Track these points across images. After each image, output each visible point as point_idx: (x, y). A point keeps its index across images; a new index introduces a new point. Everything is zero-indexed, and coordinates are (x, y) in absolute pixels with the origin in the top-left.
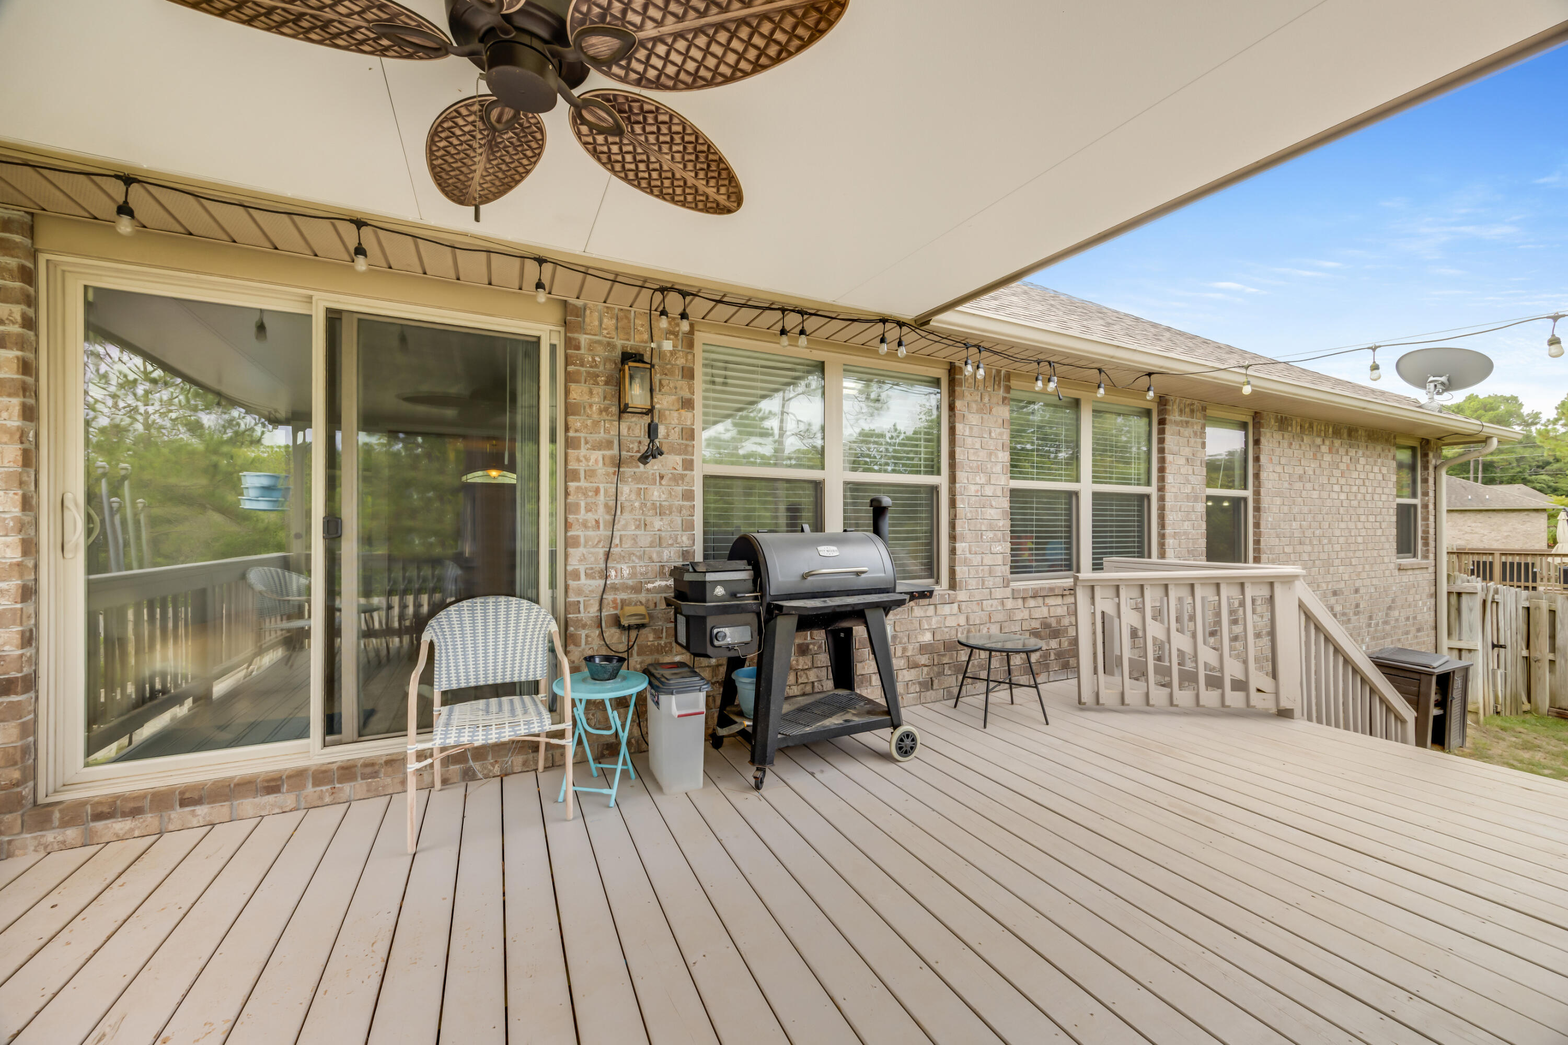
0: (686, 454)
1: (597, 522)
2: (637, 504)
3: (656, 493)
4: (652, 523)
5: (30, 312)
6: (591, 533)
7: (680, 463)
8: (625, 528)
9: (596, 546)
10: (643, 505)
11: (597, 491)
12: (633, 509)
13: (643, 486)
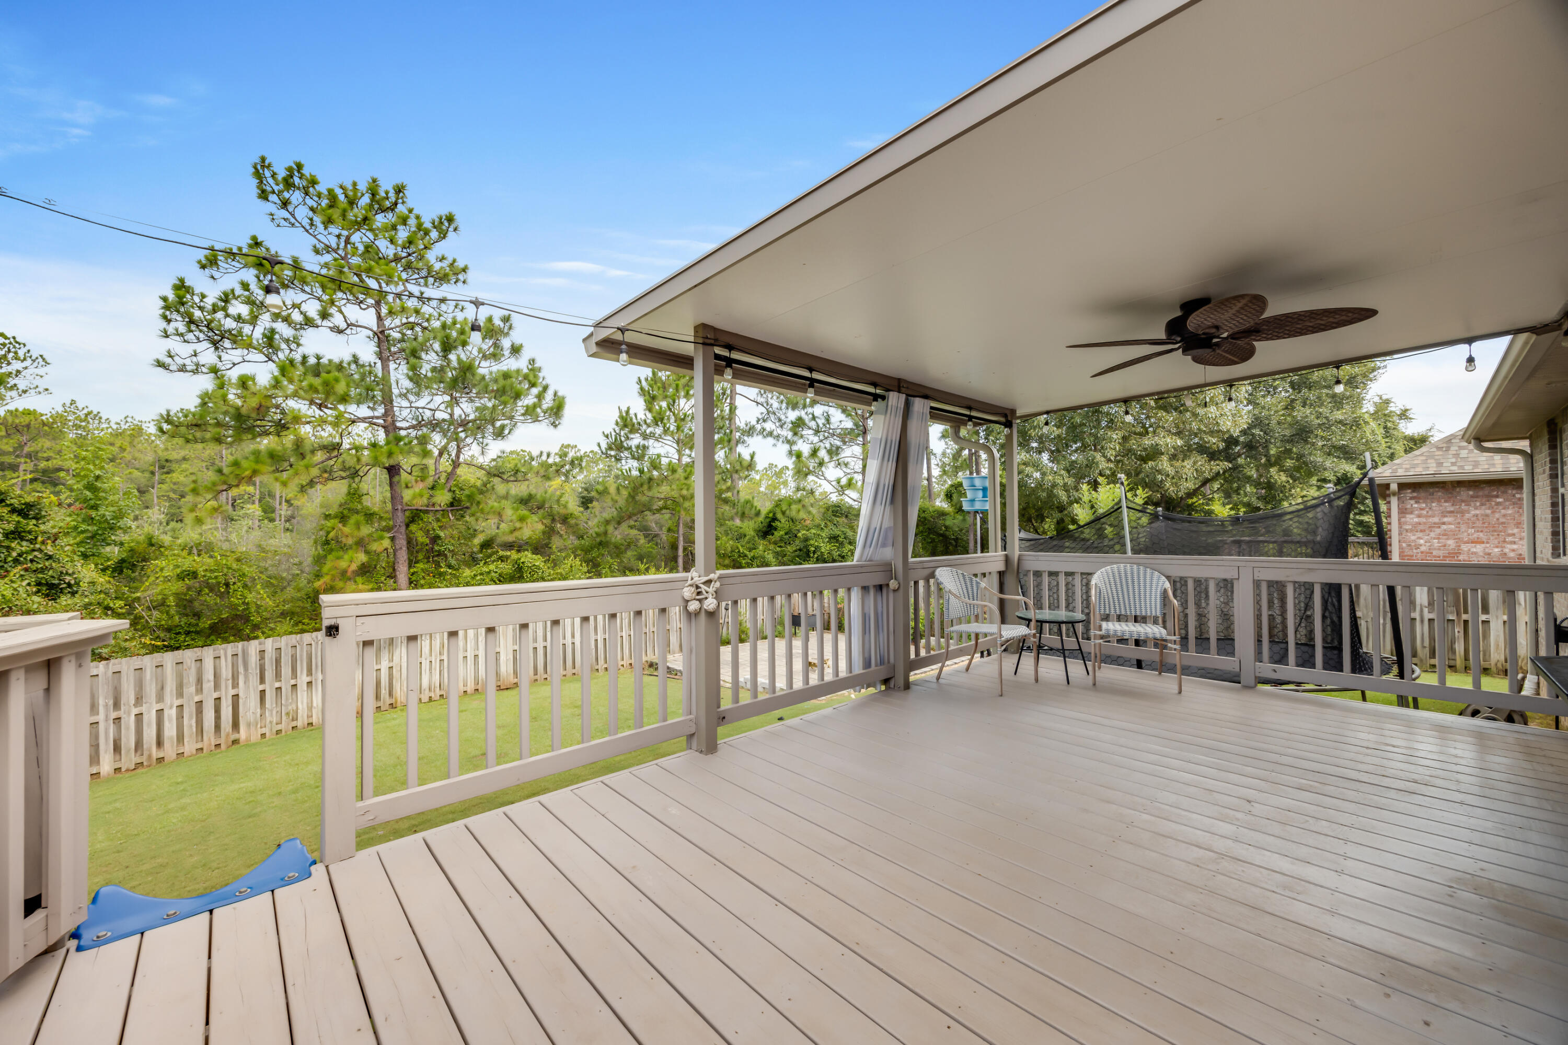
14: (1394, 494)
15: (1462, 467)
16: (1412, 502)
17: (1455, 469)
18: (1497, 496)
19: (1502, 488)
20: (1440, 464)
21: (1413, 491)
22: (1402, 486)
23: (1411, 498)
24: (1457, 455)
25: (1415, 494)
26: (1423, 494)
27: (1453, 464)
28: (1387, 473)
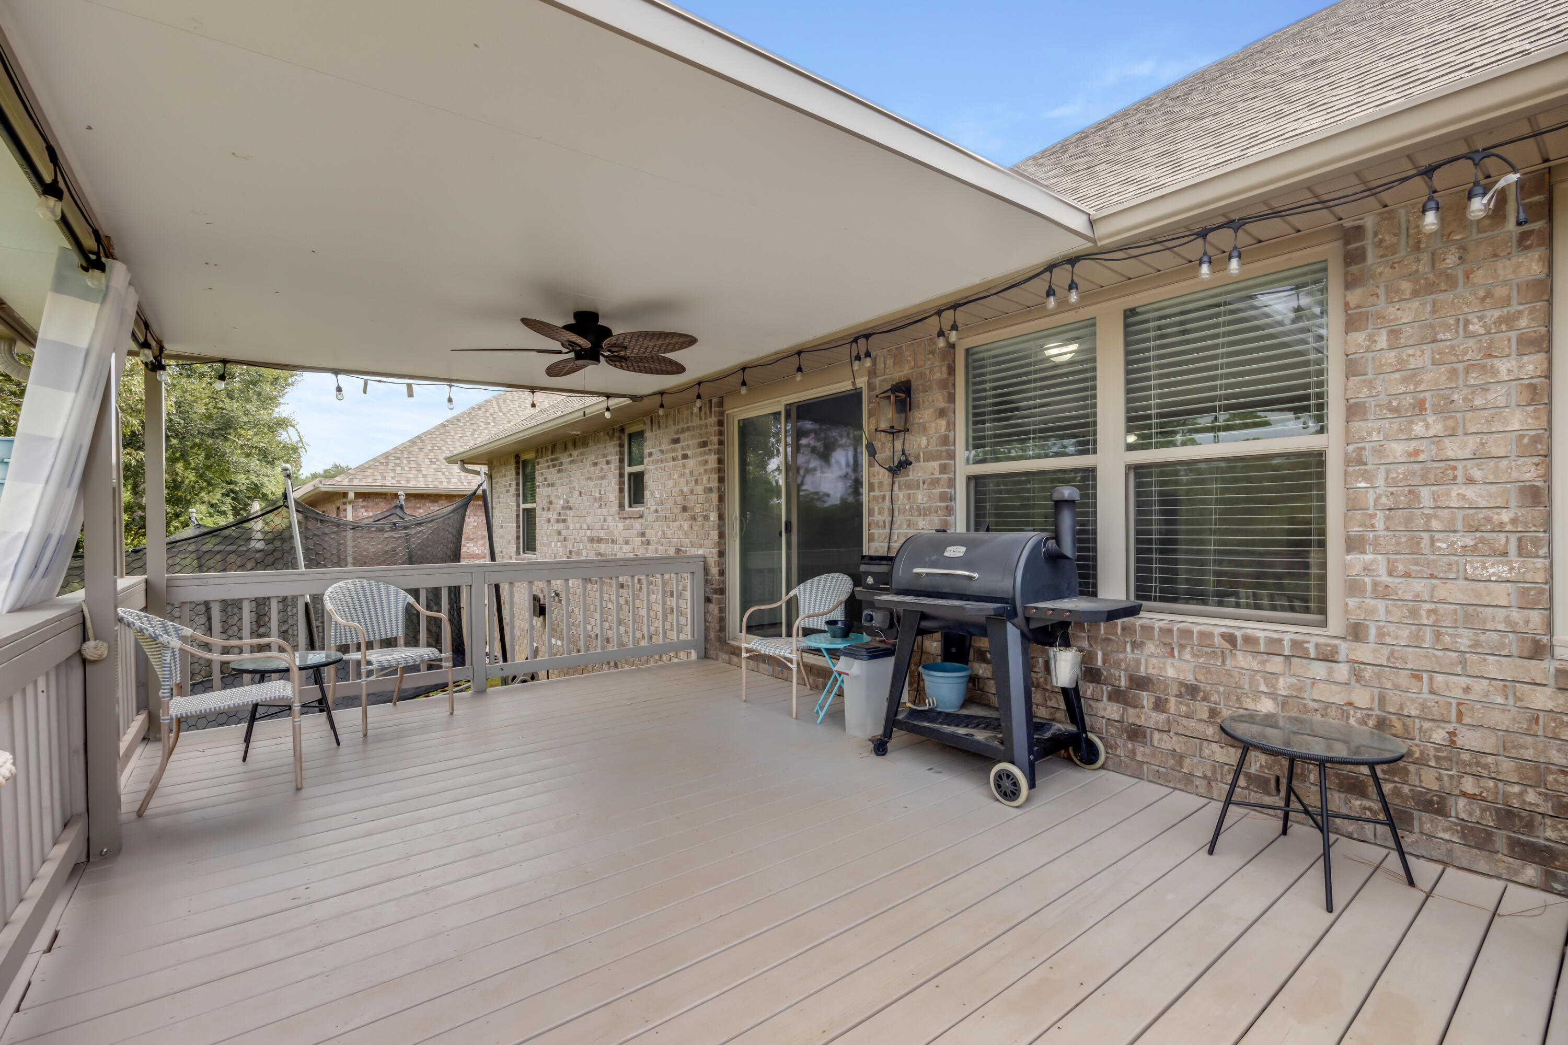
0: (940, 459)
1: (884, 522)
2: (907, 507)
3: (920, 497)
4: (917, 523)
5: (721, 438)
6: (881, 531)
7: (937, 469)
8: (900, 527)
9: (883, 542)
10: (911, 508)
11: (884, 498)
12: (905, 510)
13: (911, 492)
14: (350, 503)
15: (398, 481)
16: (363, 510)
17: (394, 482)
18: (420, 508)
19: (423, 501)
20: (384, 478)
21: (364, 501)
22: (358, 495)
23: (362, 507)
24: (394, 471)
25: (365, 503)
26: (371, 504)
27: (393, 478)
28: (346, 482)
